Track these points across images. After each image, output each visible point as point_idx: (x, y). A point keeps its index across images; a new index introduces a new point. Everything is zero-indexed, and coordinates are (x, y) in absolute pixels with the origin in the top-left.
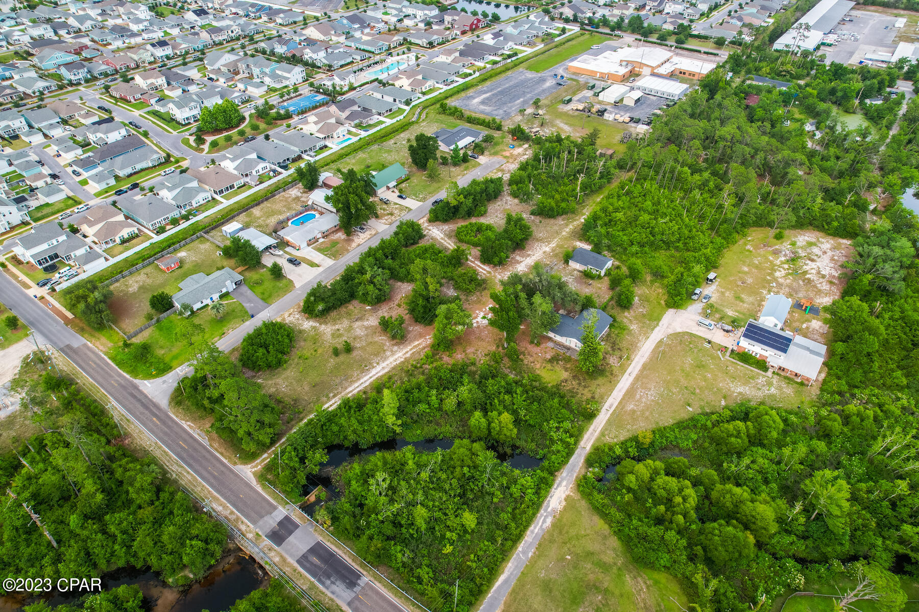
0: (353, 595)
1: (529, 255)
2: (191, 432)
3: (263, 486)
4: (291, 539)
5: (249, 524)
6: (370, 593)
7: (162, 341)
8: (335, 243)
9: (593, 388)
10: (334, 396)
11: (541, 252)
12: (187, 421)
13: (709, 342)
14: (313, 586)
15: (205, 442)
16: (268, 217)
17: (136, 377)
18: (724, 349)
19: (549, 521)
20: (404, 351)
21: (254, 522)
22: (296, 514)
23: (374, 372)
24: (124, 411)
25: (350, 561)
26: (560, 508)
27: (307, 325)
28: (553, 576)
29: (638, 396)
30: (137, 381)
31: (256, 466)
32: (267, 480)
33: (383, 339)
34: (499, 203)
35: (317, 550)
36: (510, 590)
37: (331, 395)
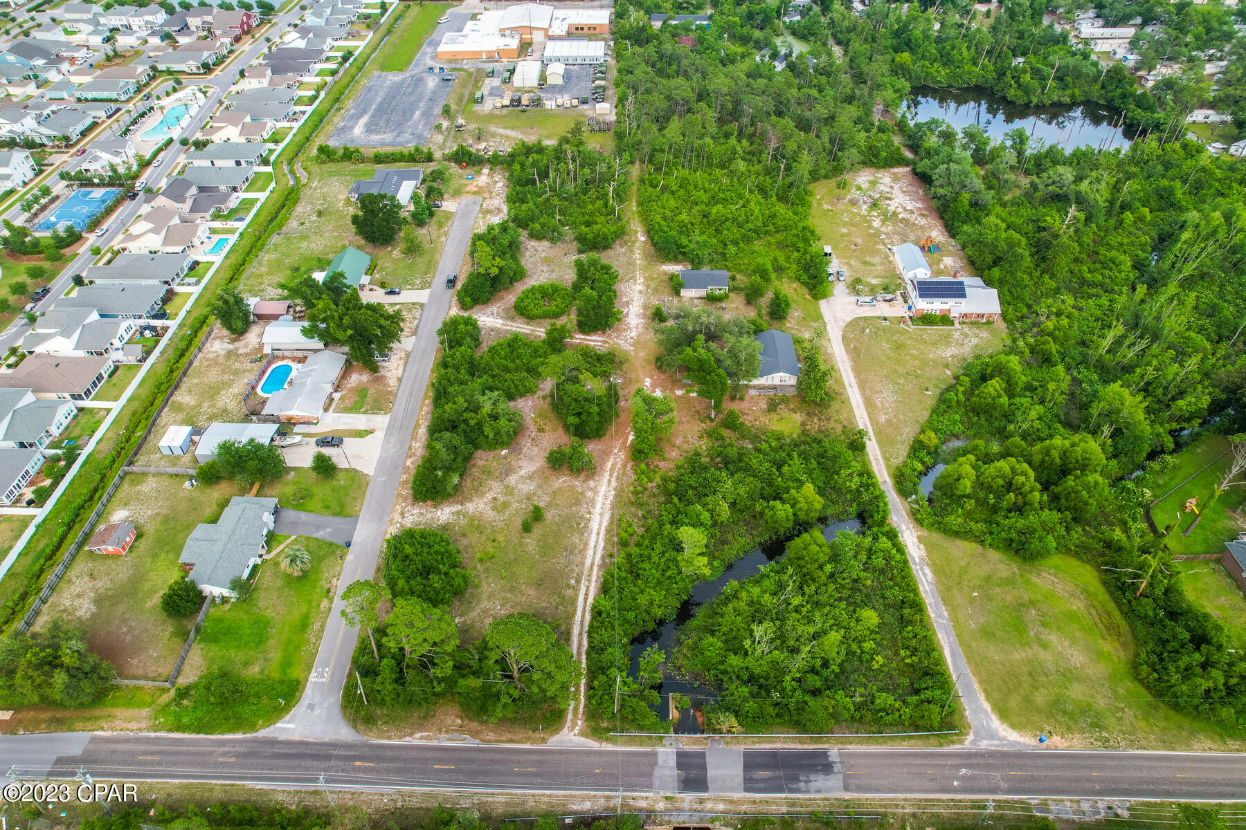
0: (841, 777)
1: (627, 303)
2: (436, 743)
3: (608, 740)
4: (711, 773)
5: (644, 794)
6: (852, 761)
7: (237, 655)
8: (361, 392)
9: (835, 416)
10: (578, 581)
11: (637, 294)
12: (411, 734)
13: (885, 319)
14: (792, 803)
15: (472, 743)
16: (212, 398)
17: (253, 727)
18: (902, 320)
19: (927, 571)
20: (605, 481)
21: (649, 787)
22: (689, 743)
23: (594, 526)
24: (293, 786)
25: (799, 746)
26: (923, 553)
27: (444, 514)
28: (982, 620)
29: (879, 404)
30: (263, 733)
31: (574, 725)
32: (608, 730)
33: (563, 481)
34: (528, 254)
35: (752, 762)
36: (964, 659)
37: (573, 582)
